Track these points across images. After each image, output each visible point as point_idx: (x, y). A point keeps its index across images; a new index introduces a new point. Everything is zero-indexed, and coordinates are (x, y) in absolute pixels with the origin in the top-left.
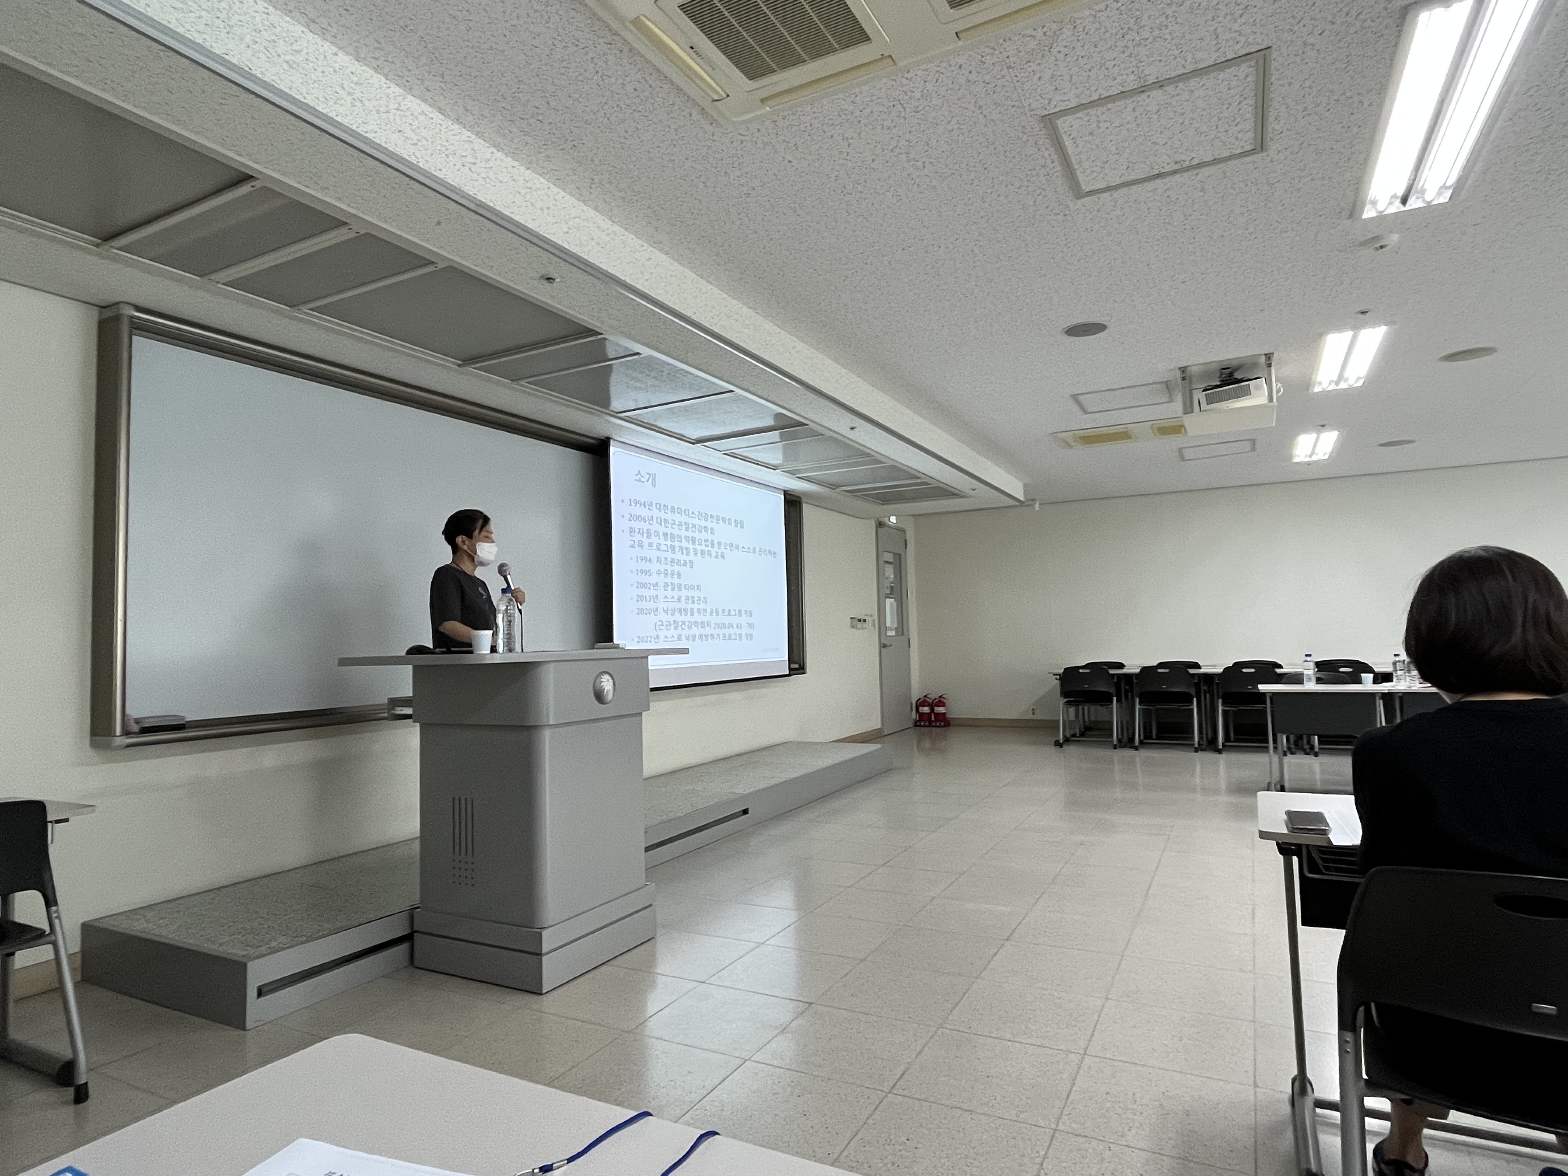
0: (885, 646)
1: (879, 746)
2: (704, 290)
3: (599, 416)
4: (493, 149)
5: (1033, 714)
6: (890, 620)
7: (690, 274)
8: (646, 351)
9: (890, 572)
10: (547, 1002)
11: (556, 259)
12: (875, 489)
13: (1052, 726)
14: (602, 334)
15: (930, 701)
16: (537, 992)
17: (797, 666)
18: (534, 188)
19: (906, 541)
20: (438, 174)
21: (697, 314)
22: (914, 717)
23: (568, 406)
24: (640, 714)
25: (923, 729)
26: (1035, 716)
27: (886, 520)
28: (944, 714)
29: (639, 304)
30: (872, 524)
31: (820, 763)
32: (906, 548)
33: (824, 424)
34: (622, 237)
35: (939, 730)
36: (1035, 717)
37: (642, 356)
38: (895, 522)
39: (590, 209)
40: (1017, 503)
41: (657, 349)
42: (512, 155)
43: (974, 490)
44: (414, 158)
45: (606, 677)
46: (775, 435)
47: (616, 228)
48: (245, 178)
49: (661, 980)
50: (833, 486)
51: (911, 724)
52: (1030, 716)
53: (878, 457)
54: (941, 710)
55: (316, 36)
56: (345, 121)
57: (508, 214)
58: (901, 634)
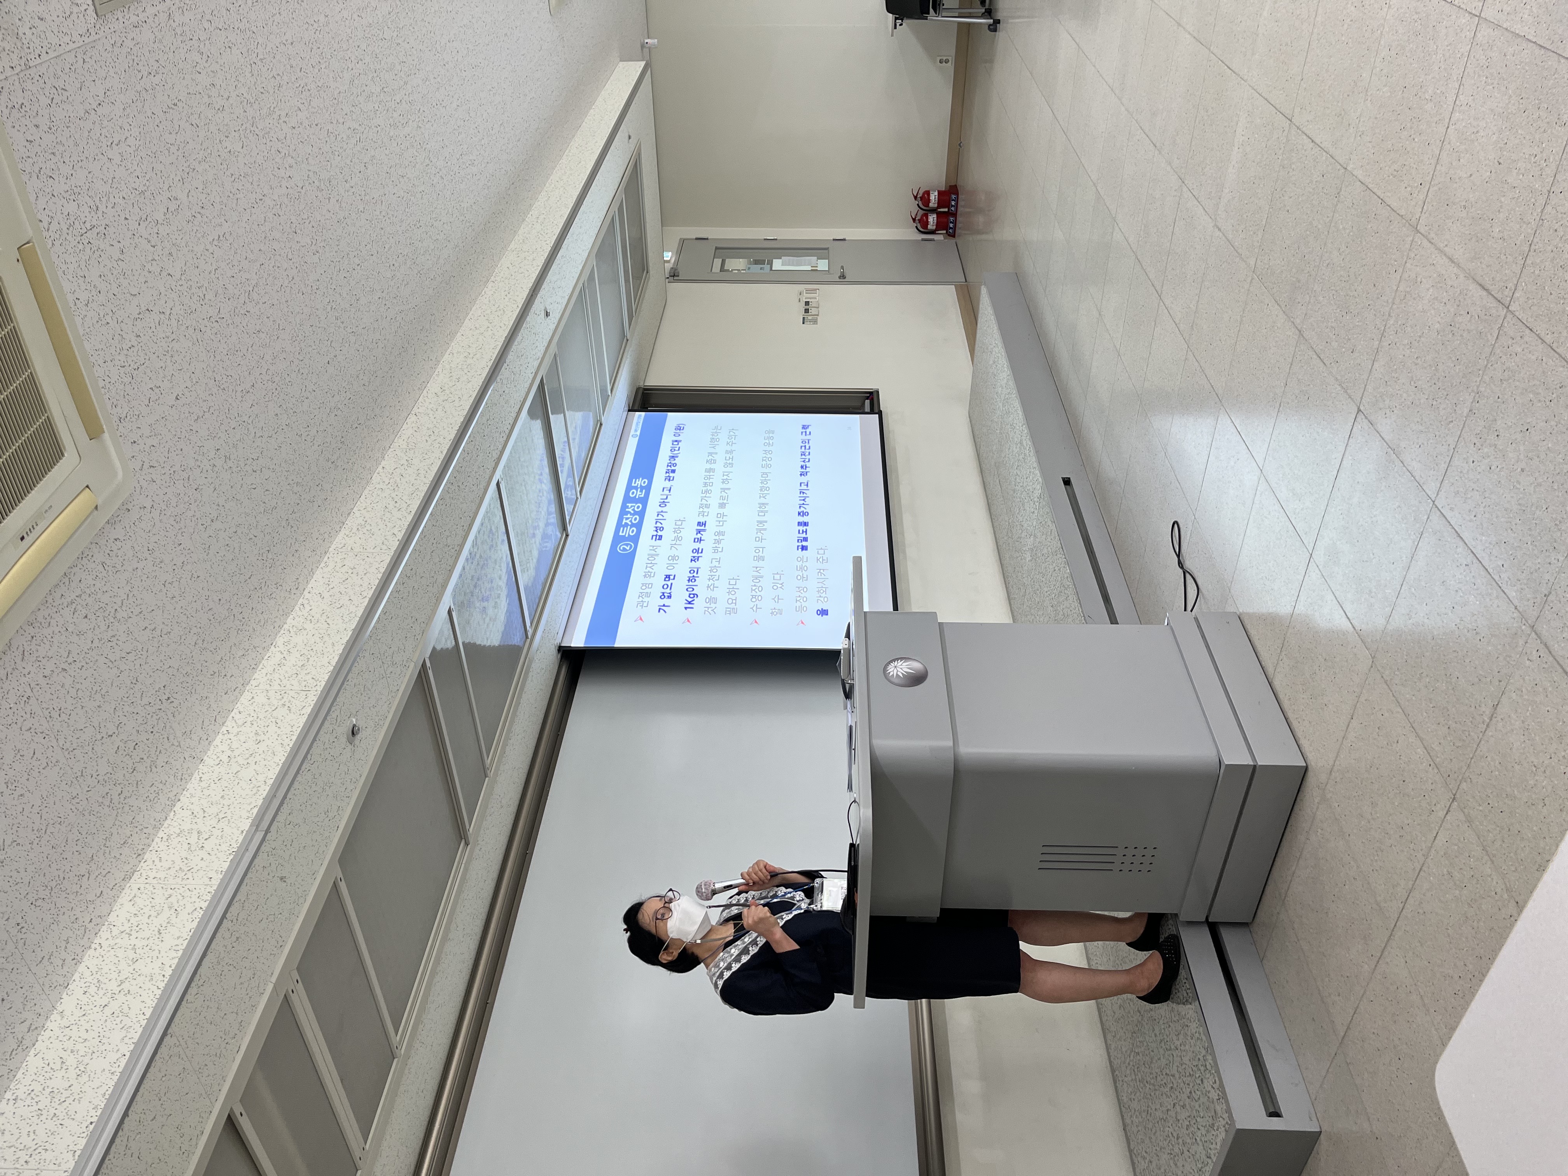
0: (843, 276)
1: (984, 291)
2: (360, 521)
3: (531, 662)
4: (177, 808)
5: (947, 61)
6: (804, 265)
7: (339, 539)
8: (447, 601)
9: (737, 264)
10: (1318, 760)
11: (327, 724)
12: (627, 281)
13: (965, 33)
14: (424, 660)
15: (921, 212)
16: (1304, 772)
17: (867, 402)
18: (229, 753)
19: (697, 239)
20: (216, 882)
21: (396, 531)
22: (941, 237)
23: (518, 704)
24: (941, 624)
25: (959, 225)
26: (950, 58)
27: (668, 266)
28: (939, 192)
29: (384, 612)
30: (676, 288)
31: (1005, 375)
32: (707, 239)
33: (540, 355)
34: (292, 634)
35: (961, 203)
36: (952, 59)
37: (452, 607)
38: (670, 254)
39: (256, 676)
40: (649, 72)
41: (444, 586)
42: (184, 781)
43: (630, 137)
44: (196, 914)
45: (892, 670)
46: (556, 420)
47: (280, 641)
48: (231, 1124)
49: (1301, 609)
50: (623, 340)
51: (952, 241)
52: (950, 67)
53: (585, 277)
54: (934, 197)
55: (40, 1038)
56: (151, 1003)
57: (268, 789)
58: (826, 251)
